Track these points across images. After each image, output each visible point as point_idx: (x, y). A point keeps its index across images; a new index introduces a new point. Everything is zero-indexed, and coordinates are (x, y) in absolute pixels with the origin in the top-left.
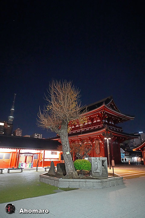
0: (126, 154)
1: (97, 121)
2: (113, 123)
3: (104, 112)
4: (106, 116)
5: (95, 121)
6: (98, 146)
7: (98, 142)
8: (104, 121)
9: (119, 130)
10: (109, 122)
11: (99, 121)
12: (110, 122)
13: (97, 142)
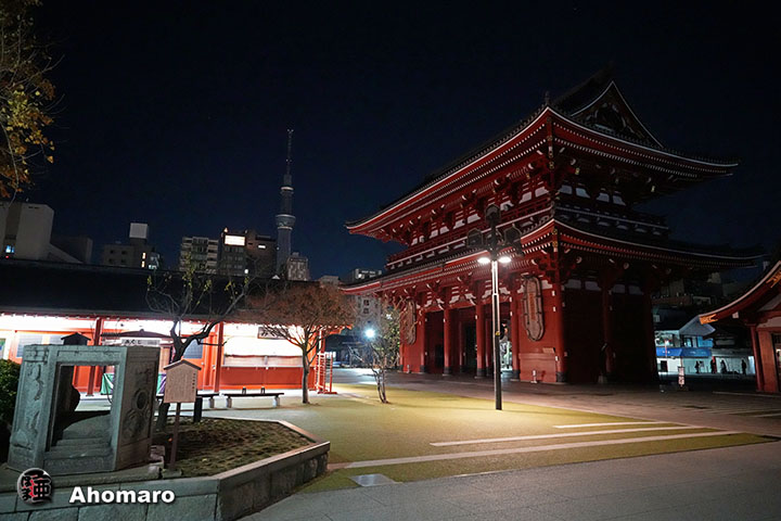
0: (717, 343)
1: (533, 194)
2: (618, 200)
3: (557, 147)
4: (575, 167)
5: (527, 197)
6: (538, 306)
7: (534, 289)
8: (567, 190)
9: (649, 230)
10: (593, 192)
11: (541, 191)
12: (603, 197)
13: (532, 287)
